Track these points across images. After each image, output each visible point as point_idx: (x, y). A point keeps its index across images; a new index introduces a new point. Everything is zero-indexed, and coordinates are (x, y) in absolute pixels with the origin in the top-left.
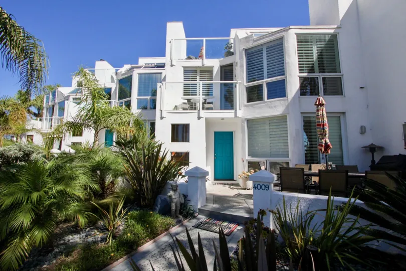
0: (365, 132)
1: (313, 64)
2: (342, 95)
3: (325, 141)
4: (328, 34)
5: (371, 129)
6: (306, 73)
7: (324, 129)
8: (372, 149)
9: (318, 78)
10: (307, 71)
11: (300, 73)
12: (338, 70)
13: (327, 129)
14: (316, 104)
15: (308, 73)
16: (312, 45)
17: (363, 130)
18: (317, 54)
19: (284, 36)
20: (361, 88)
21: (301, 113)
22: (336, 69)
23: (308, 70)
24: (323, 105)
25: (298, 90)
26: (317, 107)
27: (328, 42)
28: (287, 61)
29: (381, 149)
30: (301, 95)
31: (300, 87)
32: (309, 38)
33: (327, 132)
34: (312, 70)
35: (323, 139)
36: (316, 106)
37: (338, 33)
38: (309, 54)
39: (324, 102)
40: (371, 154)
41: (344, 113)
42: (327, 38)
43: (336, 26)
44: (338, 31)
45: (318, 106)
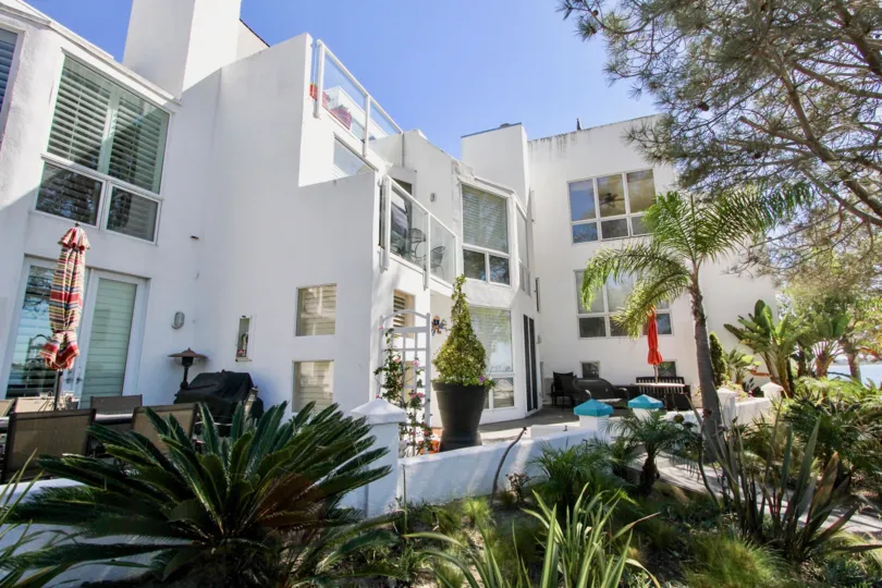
0: (182, 324)
1: (98, 148)
2: (152, 240)
3: (66, 338)
4: (152, 103)
5: (194, 321)
6: (71, 159)
7: (67, 308)
8: (187, 360)
9: (101, 183)
10: (74, 156)
11: (50, 150)
12: (155, 185)
13: (77, 309)
14: (61, 243)
15: (77, 161)
16: (106, 103)
17: (178, 322)
18: (113, 131)
19: (23, 32)
20: (194, 237)
21: (26, 256)
22: (151, 182)
23: (77, 154)
24: (82, 248)
25: (33, 191)
26: (64, 250)
27: (147, 117)
28: (13, 104)
29: (203, 359)
30: (38, 208)
31: (42, 186)
32: (102, 84)
33: (77, 317)
34: (89, 159)
35: (58, 332)
36: (61, 247)
37: (173, 113)
38: (91, 120)
39: (85, 243)
40: (182, 369)
41: (147, 279)
42: (147, 110)
43: (171, 97)
44: (173, 108)
45: (66, 247)
